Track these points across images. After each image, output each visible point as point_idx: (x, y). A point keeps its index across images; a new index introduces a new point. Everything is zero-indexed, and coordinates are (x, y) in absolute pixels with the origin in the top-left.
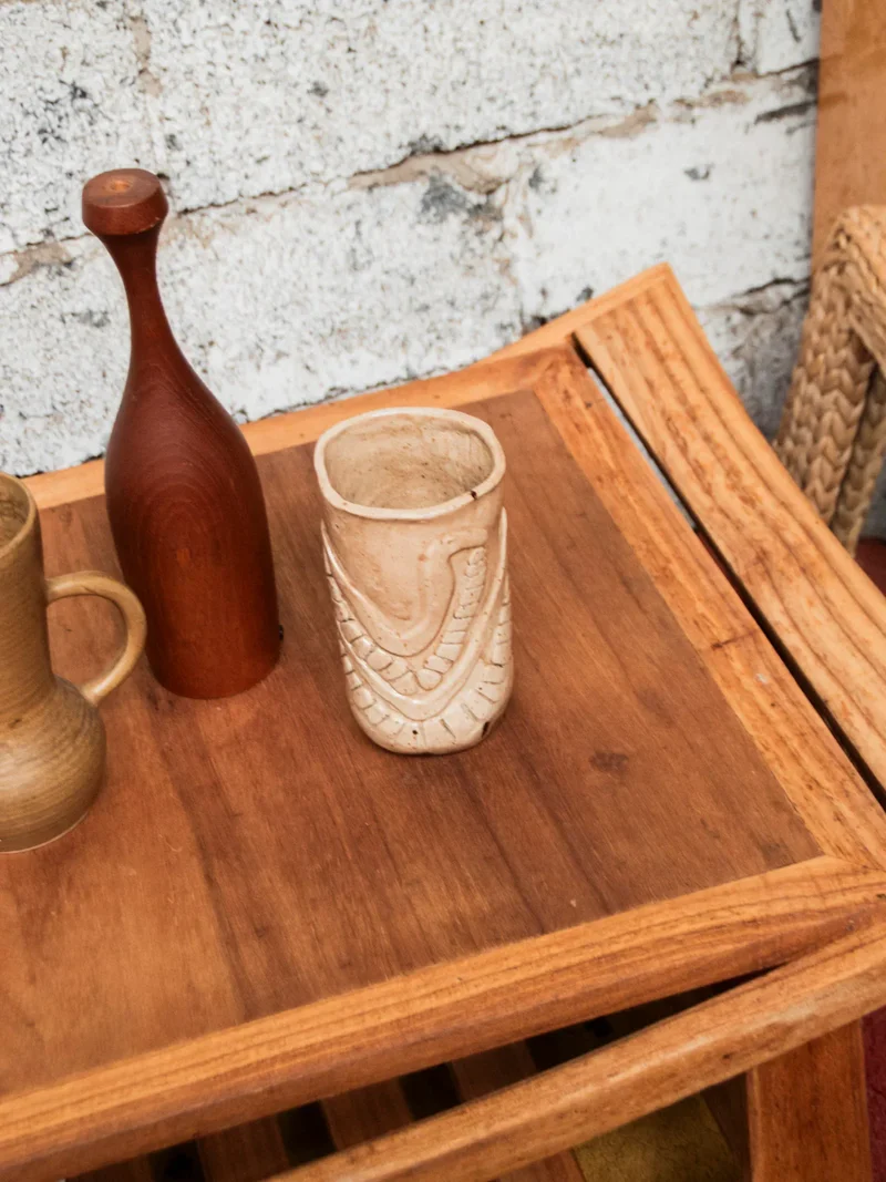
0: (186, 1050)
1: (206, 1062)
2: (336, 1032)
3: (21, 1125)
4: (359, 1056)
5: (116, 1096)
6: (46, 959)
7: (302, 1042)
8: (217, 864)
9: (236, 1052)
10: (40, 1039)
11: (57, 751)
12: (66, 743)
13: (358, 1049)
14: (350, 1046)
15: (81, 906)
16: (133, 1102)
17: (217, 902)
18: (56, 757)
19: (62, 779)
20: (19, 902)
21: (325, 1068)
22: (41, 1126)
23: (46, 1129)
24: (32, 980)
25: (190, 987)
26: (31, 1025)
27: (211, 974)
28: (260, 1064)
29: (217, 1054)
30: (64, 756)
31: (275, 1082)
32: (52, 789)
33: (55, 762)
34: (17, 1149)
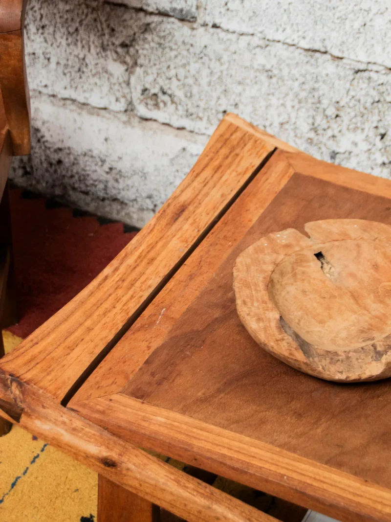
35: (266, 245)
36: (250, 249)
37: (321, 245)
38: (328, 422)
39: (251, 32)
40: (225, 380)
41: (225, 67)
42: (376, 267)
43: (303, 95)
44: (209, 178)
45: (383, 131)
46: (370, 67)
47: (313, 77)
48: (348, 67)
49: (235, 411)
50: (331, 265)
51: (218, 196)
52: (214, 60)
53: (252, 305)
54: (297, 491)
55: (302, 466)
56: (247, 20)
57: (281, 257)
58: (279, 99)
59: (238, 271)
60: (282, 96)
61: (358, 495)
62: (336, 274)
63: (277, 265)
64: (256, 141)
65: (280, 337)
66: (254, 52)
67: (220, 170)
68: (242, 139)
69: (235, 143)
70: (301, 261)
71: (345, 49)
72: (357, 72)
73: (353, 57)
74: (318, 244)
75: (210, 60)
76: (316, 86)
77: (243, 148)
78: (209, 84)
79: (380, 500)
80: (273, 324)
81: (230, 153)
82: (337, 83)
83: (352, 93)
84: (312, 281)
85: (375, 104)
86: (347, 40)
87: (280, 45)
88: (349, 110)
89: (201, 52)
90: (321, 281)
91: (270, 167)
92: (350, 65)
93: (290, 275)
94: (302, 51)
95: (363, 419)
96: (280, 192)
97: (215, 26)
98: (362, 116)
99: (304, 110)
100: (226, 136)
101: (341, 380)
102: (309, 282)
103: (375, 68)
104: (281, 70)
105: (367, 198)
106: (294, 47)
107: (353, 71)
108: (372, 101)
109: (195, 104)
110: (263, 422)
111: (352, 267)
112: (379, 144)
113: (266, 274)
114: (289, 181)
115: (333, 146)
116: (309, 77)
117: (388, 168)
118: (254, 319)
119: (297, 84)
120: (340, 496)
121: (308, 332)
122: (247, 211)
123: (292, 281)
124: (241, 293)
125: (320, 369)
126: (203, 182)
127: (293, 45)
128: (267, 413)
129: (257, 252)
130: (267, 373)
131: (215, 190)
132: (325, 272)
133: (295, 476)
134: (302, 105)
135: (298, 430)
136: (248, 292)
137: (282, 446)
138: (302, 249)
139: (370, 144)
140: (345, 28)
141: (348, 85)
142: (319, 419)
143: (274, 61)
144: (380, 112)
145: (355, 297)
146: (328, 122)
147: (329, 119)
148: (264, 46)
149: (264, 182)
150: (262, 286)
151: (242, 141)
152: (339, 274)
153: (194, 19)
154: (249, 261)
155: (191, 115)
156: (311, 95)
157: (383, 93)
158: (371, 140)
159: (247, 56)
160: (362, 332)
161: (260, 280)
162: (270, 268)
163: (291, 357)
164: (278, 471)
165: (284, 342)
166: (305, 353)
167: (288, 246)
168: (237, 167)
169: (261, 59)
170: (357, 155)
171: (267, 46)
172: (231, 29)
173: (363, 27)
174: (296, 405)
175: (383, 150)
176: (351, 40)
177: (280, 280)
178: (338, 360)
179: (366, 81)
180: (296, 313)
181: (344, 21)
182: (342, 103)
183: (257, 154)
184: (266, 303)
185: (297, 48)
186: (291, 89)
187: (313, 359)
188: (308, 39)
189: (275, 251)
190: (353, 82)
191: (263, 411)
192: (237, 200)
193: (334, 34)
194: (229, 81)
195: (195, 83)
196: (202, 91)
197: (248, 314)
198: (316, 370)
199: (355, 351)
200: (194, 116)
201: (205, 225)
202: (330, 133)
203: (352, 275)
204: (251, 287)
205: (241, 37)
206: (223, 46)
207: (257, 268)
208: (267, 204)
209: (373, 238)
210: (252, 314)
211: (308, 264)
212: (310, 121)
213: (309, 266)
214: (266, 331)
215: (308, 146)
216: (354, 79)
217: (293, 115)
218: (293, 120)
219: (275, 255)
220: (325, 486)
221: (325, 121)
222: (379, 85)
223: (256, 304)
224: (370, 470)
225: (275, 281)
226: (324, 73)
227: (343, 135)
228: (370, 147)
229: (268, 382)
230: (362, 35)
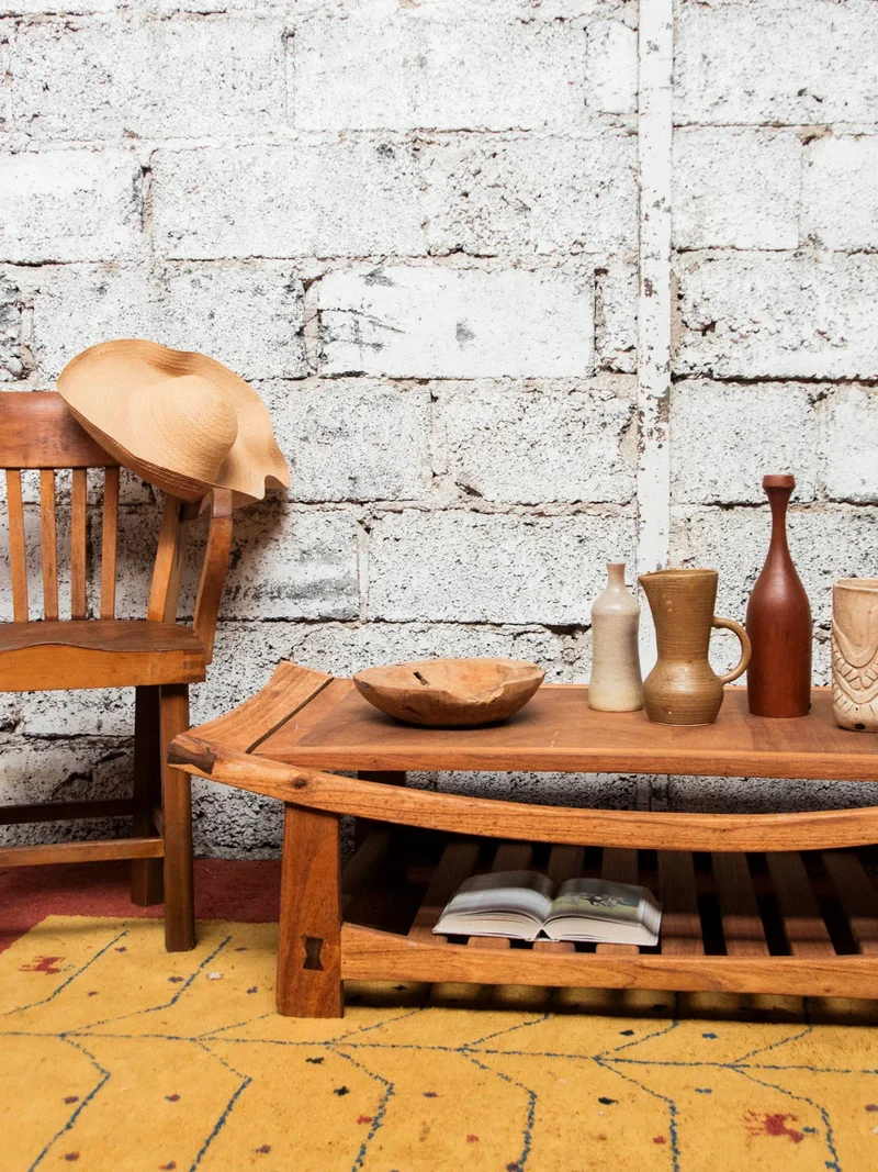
32: (697, 693)
39: (413, 618)
46: (529, 628)
48: (508, 632)
56: (409, 606)
66: (416, 638)
71: (504, 615)
72: (518, 635)
73: (512, 621)
86: (505, 606)
87: (442, 624)
89: (363, 650)
92: (510, 630)
94: (464, 626)
97: (377, 620)
103: (533, 628)
106: (456, 624)
107: (513, 636)
127: (455, 622)
140: (502, 596)
143: (437, 643)
148: (426, 629)
153: (357, 618)
157: (543, 651)
159: (410, 643)
169: (424, 643)
171: (429, 628)
172: (394, 619)
176: (508, 605)
179: (526, 643)
181: (500, 589)
185: (459, 624)
188: (468, 613)
190: (513, 647)
193: (493, 603)
205: (404, 626)
206: (385, 639)
230: (518, 600)
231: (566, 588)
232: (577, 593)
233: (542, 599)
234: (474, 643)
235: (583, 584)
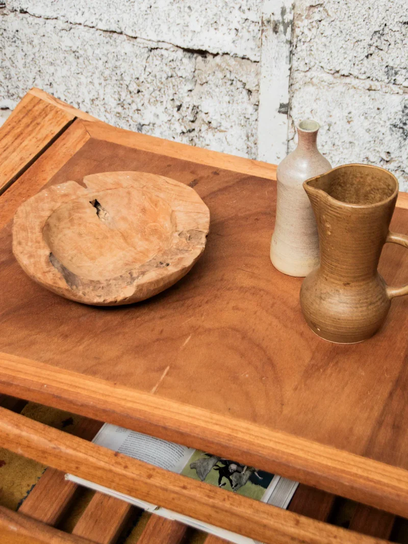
0: (330, 451)
1: (335, 460)
2: (395, 483)
3: (251, 436)
4: (397, 498)
5: (292, 449)
6: (305, 385)
7: (377, 477)
8: (399, 392)
9: (349, 464)
10: (281, 412)
11: (358, 306)
12: (365, 305)
13: (398, 495)
14: (396, 492)
15: (333, 375)
16: (297, 456)
17: (387, 405)
18: (357, 308)
19: (354, 318)
20: (312, 358)
21: (379, 493)
22: (259, 442)
23: (258, 444)
24: (296, 389)
25: (351, 430)
26: (282, 405)
27: (363, 430)
28: (356, 475)
29: (341, 460)
30: (360, 309)
31: (356, 485)
32: (348, 320)
33: (355, 310)
34: (245, 444)
35: (46, 195)
36: (32, 199)
37: (97, 194)
38: (90, 341)
39: (55, 16)
40: (3, 312)
41: (36, 49)
42: (144, 210)
43: (107, 73)
44: (9, 144)
45: (179, 104)
46: (160, 45)
47: (114, 56)
48: (142, 46)
49: (9, 336)
50: (106, 211)
51: (17, 159)
52: (26, 44)
53: (27, 245)
54: (54, 396)
55: (62, 376)
56: (50, 5)
57: (59, 204)
58: (86, 77)
59: (18, 217)
60: (90, 74)
61: (106, 395)
62: (110, 219)
63: (54, 211)
64: (57, 112)
65: (47, 269)
66: (60, 34)
67: (21, 137)
68: (43, 110)
69: (37, 113)
70: (78, 208)
71: (137, 30)
72: (151, 49)
73: (144, 36)
74: (93, 192)
75: (23, 43)
76: (118, 64)
77: (44, 118)
78: (25, 65)
79: (124, 397)
80: (43, 260)
81: (31, 122)
82: (135, 60)
83: (148, 70)
84: (88, 225)
85: (169, 79)
86: (137, 21)
87: (81, 27)
88: (148, 85)
89: (14, 36)
90: (96, 224)
91: (69, 133)
92: (143, 43)
93: (67, 220)
94: (101, 32)
95: (120, 336)
96: (74, 155)
97: (23, 12)
98: (160, 91)
99: (110, 87)
100: (29, 108)
101: (99, 303)
102: (85, 226)
103: (164, 46)
104: (85, 51)
105: (152, 157)
106: (94, 29)
107: (147, 50)
108: (166, 76)
109: (15, 86)
110: (32, 343)
111: (124, 212)
112: (177, 115)
113: (43, 219)
114: (84, 146)
115: (138, 118)
116: (110, 56)
117: (187, 137)
118: (27, 256)
119: (101, 62)
120: (90, 397)
121: (78, 267)
122: (42, 171)
123: (69, 225)
124: (18, 236)
125: (80, 294)
126: (4, 147)
127: (93, 27)
128: (38, 335)
129: (37, 202)
130: (42, 304)
131: (15, 154)
132: (101, 217)
133: (54, 384)
134: (108, 82)
135: (63, 348)
136: (24, 234)
137: (46, 362)
138: (78, 197)
139: (170, 115)
140: (134, 11)
141: (144, 63)
142: (82, 338)
143: (78, 43)
144: (174, 86)
145: (125, 237)
146: (132, 97)
147: (133, 94)
148: (68, 29)
149: (61, 147)
150: (37, 229)
151: (43, 112)
152: (113, 218)
153: (4, 6)
154: (29, 209)
155: (13, 95)
156: (114, 73)
157: (175, 68)
158: (170, 112)
159: (55, 38)
160: (127, 264)
161: (37, 224)
162: (48, 213)
163: (54, 285)
164: (40, 381)
165: (50, 273)
166: (67, 281)
167: (66, 195)
168: (37, 134)
169: (67, 41)
170: (160, 126)
171: (71, 28)
172: (37, 14)
173: (149, 9)
174: (64, 328)
175: (181, 121)
176: (141, 21)
177: (57, 225)
178: (100, 287)
179: (159, 59)
180: (70, 252)
181: (132, 4)
182: (141, 79)
183: (57, 123)
184: (39, 242)
185: (97, 30)
186: (97, 68)
187: (77, 287)
188: (104, 22)
189: (53, 200)
190: (148, 60)
191: (34, 335)
192: (35, 163)
193: (126, 16)
194: (42, 62)
195: (11, 66)
196: (19, 73)
197: (21, 253)
198: (76, 295)
199: (115, 279)
200: (15, 97)
201: (3, 184)
202: (134, 107)
203: (124, 219)
204: (27, 230)
205: (48, 21)
206: (32, 30)
207: (35, 214)
208: (62, 165)
209: (142, 186)
210: (25, 252)
211: (84, 210)
212: (117, 96)
213: (86, 213)
214: (35, 266)
215: (118, 119)
216: (148, 57)
217: (101, 92)
218: (102, 97)
219: (53, 203)
220: (79, 390)
221: (129, 96)
222: (170, 61)
223: (30, 244)
224: (120, 375)
225: (52, 225)
226: (123, 52)
227: (145, 108)
228: (169, 119)
229: (42, 312)
230: (150, 17)
231: (194, 15)
232: (205, 20)
233: (171, 21)
234: (112, 49)
235: (210, 14)
